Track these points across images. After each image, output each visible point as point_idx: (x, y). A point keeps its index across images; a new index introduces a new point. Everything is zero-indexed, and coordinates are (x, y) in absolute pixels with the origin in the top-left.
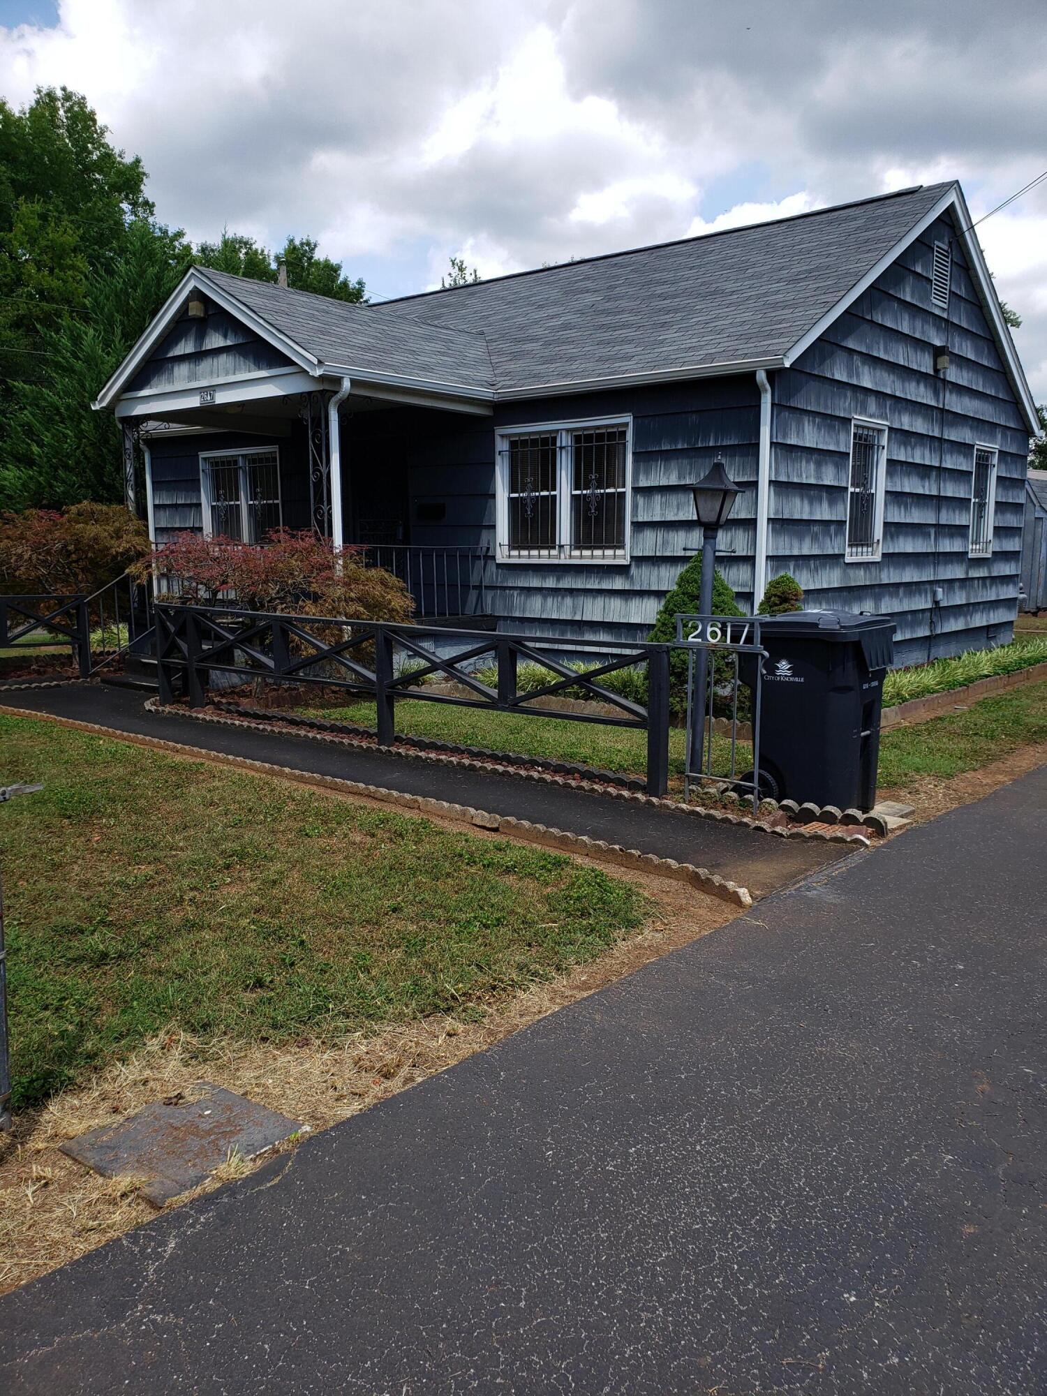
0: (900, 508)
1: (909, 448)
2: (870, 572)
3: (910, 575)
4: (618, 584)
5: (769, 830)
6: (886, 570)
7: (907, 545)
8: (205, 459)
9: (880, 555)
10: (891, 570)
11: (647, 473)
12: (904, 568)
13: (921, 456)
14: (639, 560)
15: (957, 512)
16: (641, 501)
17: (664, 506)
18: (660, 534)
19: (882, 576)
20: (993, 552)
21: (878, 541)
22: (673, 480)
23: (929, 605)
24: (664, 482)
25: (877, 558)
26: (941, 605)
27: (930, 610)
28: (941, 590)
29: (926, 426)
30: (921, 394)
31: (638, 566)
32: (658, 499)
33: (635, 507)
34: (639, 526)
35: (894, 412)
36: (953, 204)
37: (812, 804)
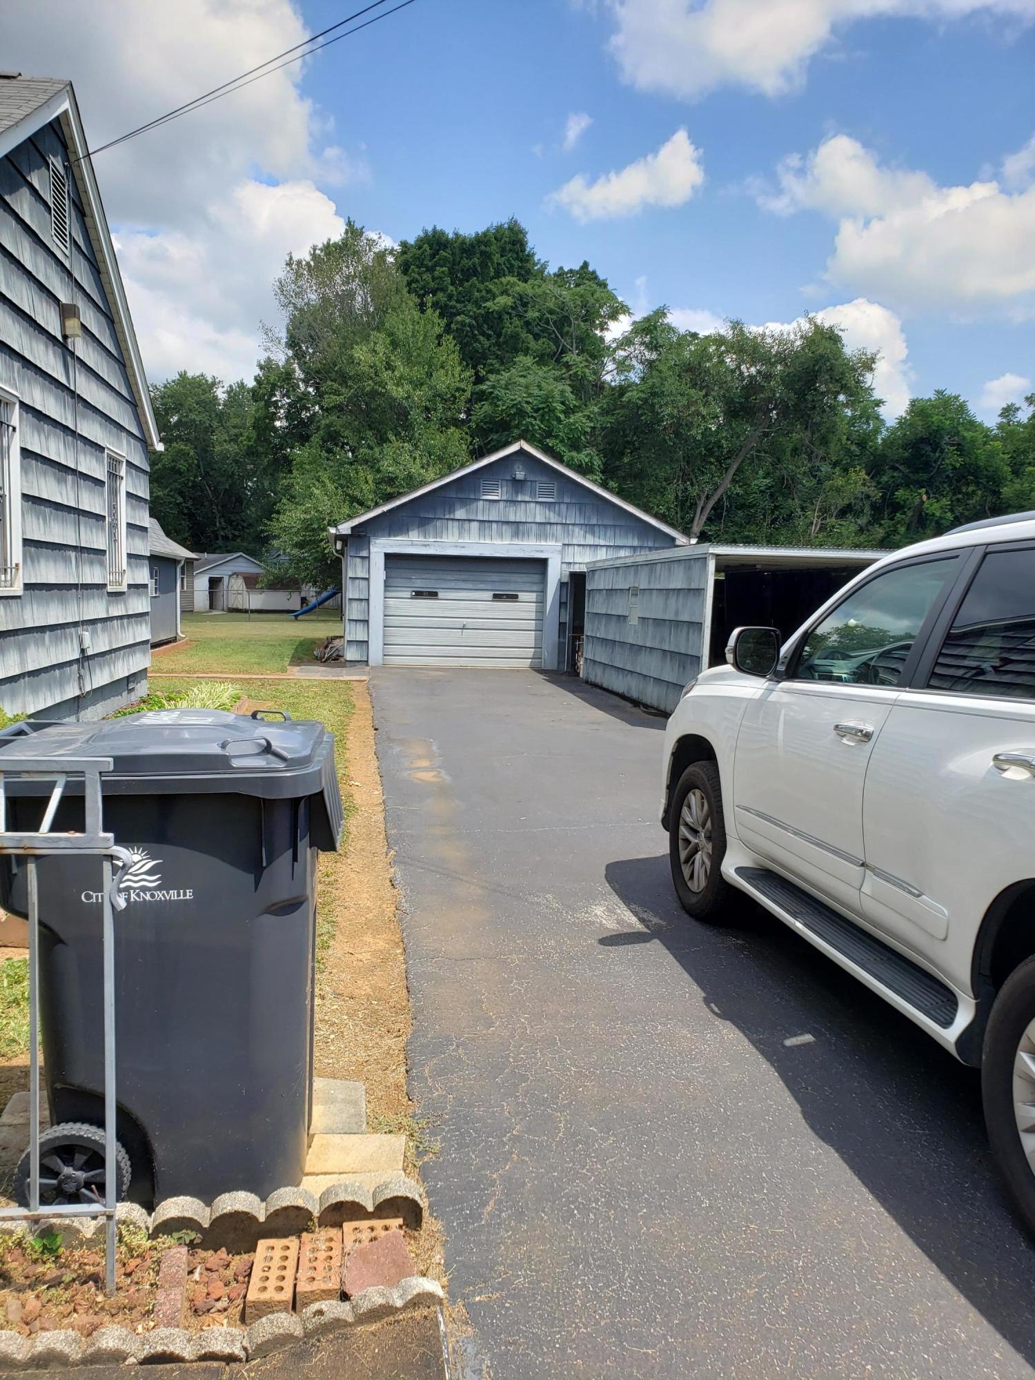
0: (38, 519)
1: (43, 437)
2: (11, 611)
3: (54, 613)
5: (188, 1352)
6: (28, 607)
7: (50, 572)
9: (22, 586)
10: (35, 607)
12: (48, 603)
13: (55, 449)
15: (94, 530)
19: (25, 617)
20: (128, 585)
21: (17, 565)
23: (76, 655)
25: (18, 589)
26: (89, 654)
27: (77, 661)
28: (87, 633)
29: (58, 411)
30: (49, 361)
35: (24, 380)
36: (66, 112)
37: (242, 1194)
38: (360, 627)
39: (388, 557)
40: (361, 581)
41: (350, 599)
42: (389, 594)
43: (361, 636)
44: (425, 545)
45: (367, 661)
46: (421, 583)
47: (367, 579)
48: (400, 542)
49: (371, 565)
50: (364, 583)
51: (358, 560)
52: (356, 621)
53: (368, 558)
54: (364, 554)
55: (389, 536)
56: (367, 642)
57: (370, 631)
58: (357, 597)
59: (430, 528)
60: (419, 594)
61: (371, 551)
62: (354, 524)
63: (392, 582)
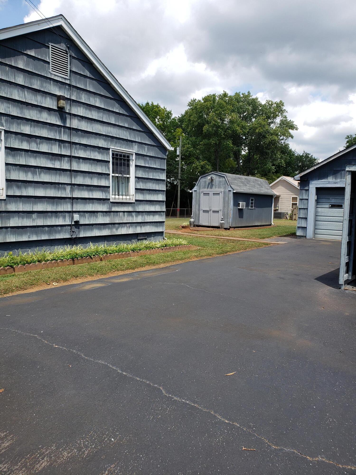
20: (136, 200)
38: (303, 221)
39: (317, 189)
40: (305, 200)
41: (299, 208)
42: (318, 206)
43: (304, 225)
44: (335, 183)
45: (306, 236)
46: (334, 201)
47: (307, 199)
48: (323, 182)
49: (309, 194)
50: (306, 201)
51: (304, 191)
52: (302, 218)
53: (308, 190)
54: (307, 188)
55: (319, 180)
56: (306, 227)
57: (308, 223)
58: (303, 207)
59: (339, 175)
60: (333, 206)
61: (310, 187)
62: (301, 175)
63: (320, 200)
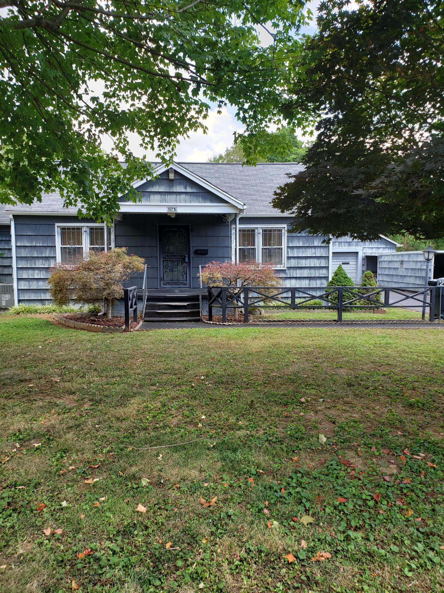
4: (282, 275)
8: (58, 226)
11: (292, 242)
14: (289, 268)
16: (289, 251)
17: (298, 252)
18: (296, 260)
22: (301, 244)
24: (298, 245)
31: (288, 270)
32: (295, 250)
33: (288, 252)
34: (289, 258)
